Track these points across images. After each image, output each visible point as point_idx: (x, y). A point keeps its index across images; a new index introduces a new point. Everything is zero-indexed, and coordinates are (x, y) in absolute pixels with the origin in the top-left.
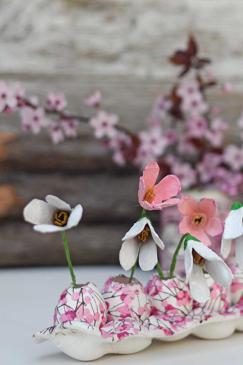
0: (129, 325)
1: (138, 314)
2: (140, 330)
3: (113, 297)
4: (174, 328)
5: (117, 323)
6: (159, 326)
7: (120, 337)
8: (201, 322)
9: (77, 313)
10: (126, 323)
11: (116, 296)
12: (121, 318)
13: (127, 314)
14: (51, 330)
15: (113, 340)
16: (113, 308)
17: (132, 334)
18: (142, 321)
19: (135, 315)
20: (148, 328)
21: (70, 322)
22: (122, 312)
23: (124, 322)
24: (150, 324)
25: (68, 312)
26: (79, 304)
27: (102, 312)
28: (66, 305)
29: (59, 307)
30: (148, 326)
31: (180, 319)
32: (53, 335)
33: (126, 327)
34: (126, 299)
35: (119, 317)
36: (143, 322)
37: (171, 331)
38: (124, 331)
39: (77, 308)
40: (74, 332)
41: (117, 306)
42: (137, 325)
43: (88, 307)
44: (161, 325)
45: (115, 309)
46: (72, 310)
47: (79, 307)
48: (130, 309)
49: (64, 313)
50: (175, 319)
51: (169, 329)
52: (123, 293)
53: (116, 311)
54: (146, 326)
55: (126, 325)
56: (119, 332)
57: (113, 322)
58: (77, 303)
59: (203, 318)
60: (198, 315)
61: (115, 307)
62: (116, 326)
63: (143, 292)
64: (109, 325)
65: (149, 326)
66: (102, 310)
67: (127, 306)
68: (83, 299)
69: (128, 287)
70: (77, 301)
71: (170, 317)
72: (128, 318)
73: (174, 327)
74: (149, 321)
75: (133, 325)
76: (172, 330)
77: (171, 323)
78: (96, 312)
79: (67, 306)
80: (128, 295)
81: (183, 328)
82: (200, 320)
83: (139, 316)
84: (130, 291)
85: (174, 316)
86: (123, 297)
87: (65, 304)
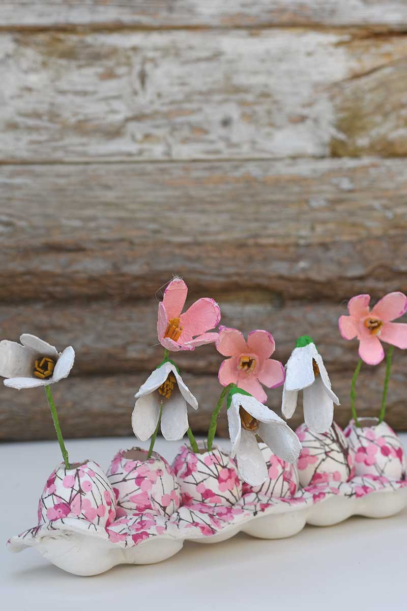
0: (148, 521)
1: (163, 506)
2: (166, 528)
3: (124, 480)
4: (215, 524)
5: (131, 519)
6: (194, 521)
7: (137, 540)
8: (255, 513)
9: (71, 506)
10: (144, 518)
11: (128, 480)
12: (137, 512)
13: (145, 505)
14: (34, 533)
15: (126, 544)
16: (124, 497)
17: (153, 535)
18: (167, 514)
19: (158, 507)
20: (178, 525)
21: (62, 519)
22: (139, 503)
23: (141, 517)
24: (180, 519)
25: (59, 504)
26: (75, 492)
27: (109, 504)
28: (55, 495)
29: (46, 498)
30: (177, 521)
31: (225, 511)
32: (38, 539)
33: (145, 525)
34: (143, 483)
35: (135, 511)
36: (170, 516)
37: (212, 528)
38: (142, 530)
39: (72, 499)
40: (68, 534)
41: (130, 493)
42: (161, 522)
43: (88, 496)
44: (197, 520)
45: (127, 498)
46: (64, 502)
47: (74, 497)
48: (150, 498)
49: (53, 506)
50: (217, 510)
51: (209, 525)
52: (139, 475)
53: (129, 501)
54: (174, 523)
55: (145, 521)
56: (134, 532)
57: (126, 517)
58: (72, 491)
59: (258, 508)
60: (250, 504)
61: (127, 495)
62: (130, 523)
63: (168, 472)
64: (120, 522)
65: (179, 522)
66: (108, 501)
67: (145, 494)
68: (79, 485)
69: (146, 465)
70: (71, 489)
71: (210, 507)
72: (148, 511)
73: (215, 522)
74: (178, 515)
75: (155, 521)
76: (212, 526)
77: (211, 516)
78: (99, 503)
79: (57, 496)
80: (146, 477)
81: (229, 524)
82: (254, 511)
83: (164, 508)
84: (149, 471)
85: (215, 506)
86: (139, 480)
87: (53, 494)
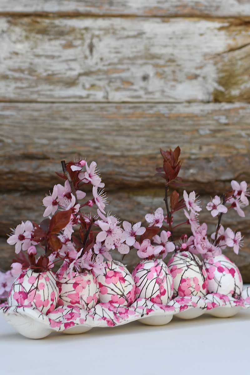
0: (76, 313)
1: (87, 302)
2: (86, 320)
3: (66, 283)
4: (116, 319)
5: (65, 309)
6: (103, 316)
7: (67, 327)
8: (142, 316)
9: (29, 295)
10: (74, 311)
11: (69, 283)
12: (70, 304)
13: (76, 301)
14: (5, 310)
15: (60, 329)
16: (64, 293)
17: (77, 324)
18: (88, 308)
19: (84, 303)
20: (93, 318)
21: (23, 308)
22: (72, 299)
23: (72, 310)
24: (95, 313)
25: (22, 292)
26: (33, 288)
27: (52, 300)
28: (21, 285)
29: (16, 285)
30: (93, 315)
31: (124, 311)
33: (73, 316)
34: (78, 287)
36: (90, 310)
37: (114, 322)
38: (71, 320)
39: (30, 291)
41: (68, 292)
42: (83, 314)
43: (40, 292)
44: (106, 316)
45: (66, 294)
46: (25, 291)
47: (32, 290)
48: (80, 297)
49: (18, 291)
50: (119, 310)
51: (112, 320)
52: (76, 282)
53: (66, 297)
54: (91, 316)
55: (74, 313)
56: (66, 321)
57: (63, 307)
59: (145, 312)
60: (140, 307)
61: (66, 293)
62: (65, 313)
63: (94, 282)
64: (59, 311)
65: (94, 315)
66: (52, 298)
67: (78, 294)
68: (37, 284)
69: (81, 276)
70: (32, 285)
71: (115, 307)
72: (77, 304)
73: (116, 318)
74: (95, 310)
75: (80, 314)
76: (114, 321)
77: (115, 314)
78: (46, 298)
79: (22, 286)
80: (80, 284)
81: (125, 320)
82: (142, 314)
83: (87, 304)
84: (82, 280)
85: (118, 307)
86: (75, 285)
87: (21, 284)
